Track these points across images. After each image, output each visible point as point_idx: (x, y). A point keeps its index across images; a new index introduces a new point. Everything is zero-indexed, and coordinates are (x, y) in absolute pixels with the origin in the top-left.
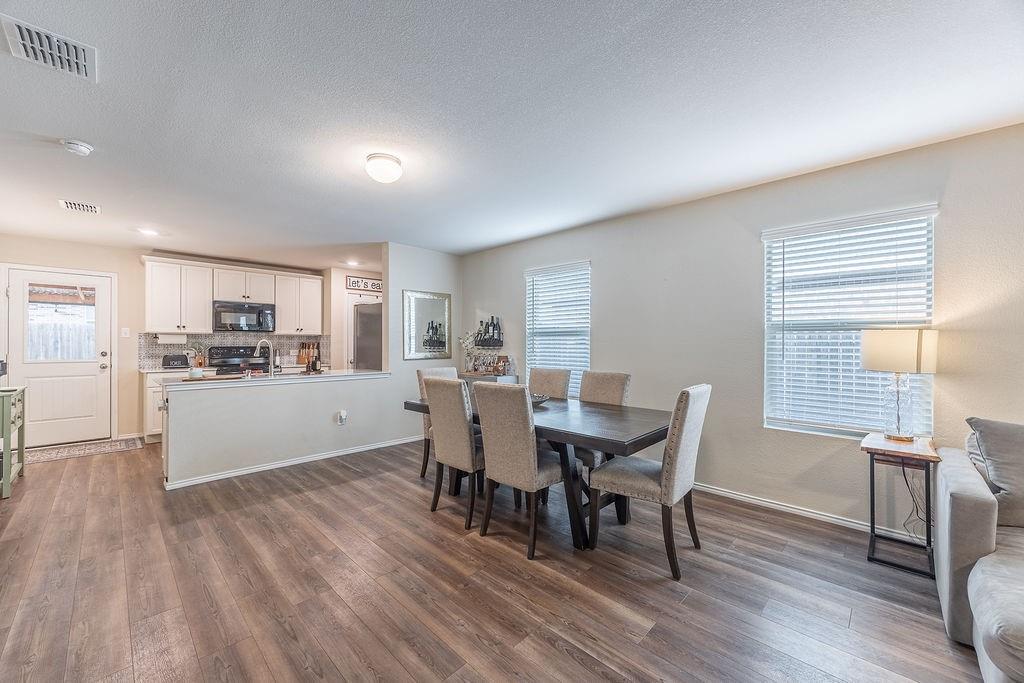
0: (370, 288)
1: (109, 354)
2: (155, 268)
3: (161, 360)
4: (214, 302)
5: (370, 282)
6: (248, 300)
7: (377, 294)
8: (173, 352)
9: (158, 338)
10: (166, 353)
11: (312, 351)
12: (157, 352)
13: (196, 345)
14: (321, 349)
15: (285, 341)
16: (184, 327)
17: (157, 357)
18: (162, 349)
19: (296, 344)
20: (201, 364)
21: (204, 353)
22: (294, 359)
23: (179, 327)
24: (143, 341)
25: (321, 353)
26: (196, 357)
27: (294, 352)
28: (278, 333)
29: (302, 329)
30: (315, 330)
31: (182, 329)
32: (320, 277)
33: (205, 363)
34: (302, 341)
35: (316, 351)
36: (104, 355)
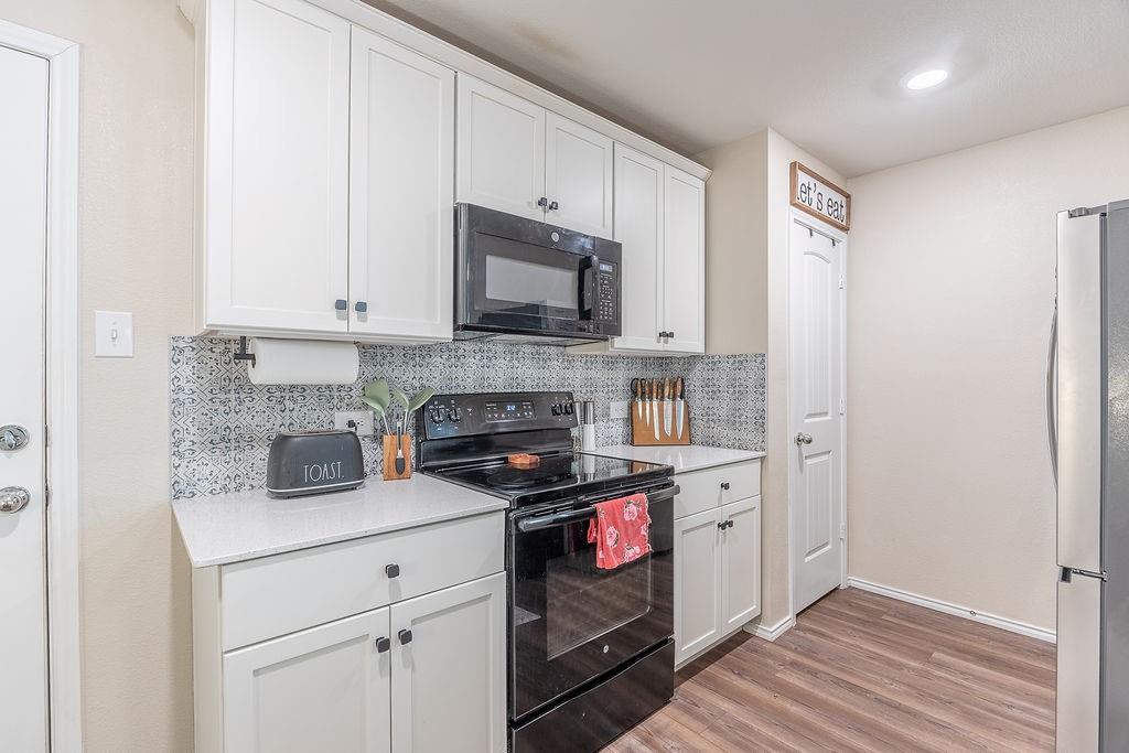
0: (824, 212)
1: (36, 438)
3: (262, 454)
4: (459, 213)
5: (828, 193)
6: (550, 218)
7: (835, 233)
8: (306, 420)
9: (253, 357)
10: (276, 424)
11: (668, 404)
12: (245, 419)
13: (382, 389)
14: (699, 400)
15: (599, 374)
16: (361, 307)
17: (244, 441)
18: (261, 403)
19: (620, 382)
20: (400, 467)
21: (406, 422)
22: (618, 430)
23: (341, 305)
24: (186, 371)
25: (696, 411)
26: (387, 439)
27: (618, 409)
28: (619, 344)
29: (671, 335)
30: (689, 341)
31: (353, 314)
32: (704, 171)
33: (411, 461)
34: (634, 374)
35: (681, 404)
36: (9, 440)
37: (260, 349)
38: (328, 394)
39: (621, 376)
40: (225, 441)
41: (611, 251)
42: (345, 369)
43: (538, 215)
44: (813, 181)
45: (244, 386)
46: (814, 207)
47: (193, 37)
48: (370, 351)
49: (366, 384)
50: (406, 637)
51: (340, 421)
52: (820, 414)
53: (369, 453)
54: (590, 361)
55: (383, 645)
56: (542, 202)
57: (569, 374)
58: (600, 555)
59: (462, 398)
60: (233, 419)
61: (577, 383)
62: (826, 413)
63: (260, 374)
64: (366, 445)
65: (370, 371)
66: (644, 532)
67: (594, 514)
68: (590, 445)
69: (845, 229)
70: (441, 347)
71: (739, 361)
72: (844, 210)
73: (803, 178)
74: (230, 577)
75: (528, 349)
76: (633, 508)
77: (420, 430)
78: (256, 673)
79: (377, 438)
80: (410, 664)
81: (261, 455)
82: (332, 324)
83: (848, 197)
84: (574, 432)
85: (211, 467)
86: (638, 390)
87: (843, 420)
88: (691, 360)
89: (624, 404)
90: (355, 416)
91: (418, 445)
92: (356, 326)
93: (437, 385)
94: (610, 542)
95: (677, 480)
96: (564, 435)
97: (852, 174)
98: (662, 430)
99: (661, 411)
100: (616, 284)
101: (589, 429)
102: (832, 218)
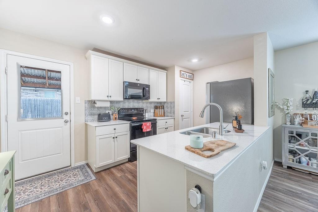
0: (188, 78)
1: (69, 114)
2: (96, 59)
4: (124, 82)
5: (188, 74)
6: (138, 82)
7: (190, 81)
8: (102, 112)
9: (96, 103)
10: (98, 112)
12: (94, 112)
13: (113, 107)
14: (166, 109)
15: (149, 105)
16: (110, 96)
17: (94, 114)
18: (96, 110)
20: (116, 118)
21: (117, 112)
22: (152, 114)
23: (108, 96)
24: (87, 105)
25: (165, 111)
26: (114, 114)
27: (152, 111)
28: (150, 100)
29: (160, 99)
30: (163, 99)
31: (109, 97)
32: (166, 71)
33: (117, 118)
34: (155, 105)
35: (163, 110)
36: (66, 114)
37: (97, 102)
38: (105, 108)
39: (153, 105)
40: (92, 114)
41: (148, 86)
42: (108, 105)
43: (136, 82)
44: (185, 73)
45: (94, 107)
46: (185, 77)
47: (87, 60)
48: (111, 102)
49: (111, 107)
50: (116, 137)
51: (107, 112)
52: (187, 112)
53: (111, 117)
54: (147, 103)
55: (114, 138)
56: (137, 80)
57: (143, 105)
58: (143, 130)
59: (125, 109)
60: (93, 111)
61: (145, 106)
62: (188, 111)
63: (96, 106)
64: (111, 115)
65: (111, 105)
66: (150, 127)
67: (142, 124)
68: (147, 116)
69: (193, 80)
70: (122, 101)
71: (171, 103)
72: (192, 77)
73: (182, 72)
74: (97, 128)
75: (136, 101)
76: (149, 124)
77: (119, 114)
78: (99, 139)
79: (112, 115)
80: (117, 141)
81: (96, 117)
82: (107, 99)
83: (193, 74)
84: (144, 114)
85: (90, 118)
86: (156, 108)
87: (192, 113)
88: (165, 102)
89: (154, 110)
90: (109, 111)
91: (118, 116)
92: (110, 99)
93: (121, 107)
94: (145, 128)
95: (157, 121)
96: (142, 115)
97: (193, 71)
98: (160, 114)
99: (160, 111)
100: (149, 91)
101: (147, 114)
102: (189, 78)
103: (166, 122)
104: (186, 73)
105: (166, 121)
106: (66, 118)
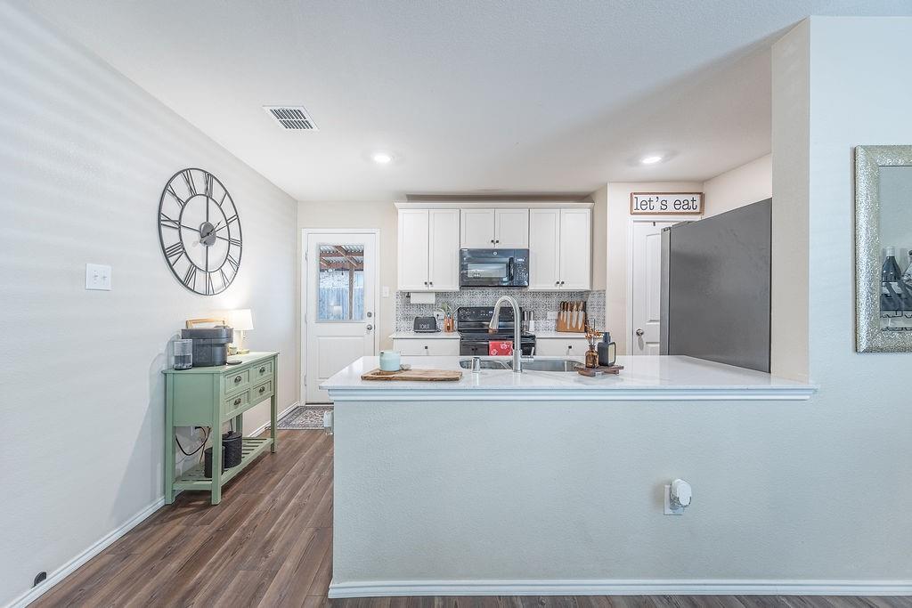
1: (373, 315)
4: (461, 251)
5: (671, 199)
6: (496, 247)
9: (410, 297)
10: (419, 314)
11: (575, 313)
13: (445, 305)
14: (589, 312)
15: (541, 300)
17: (409, 318)
19: (554, 304)
21: (452, 315)
22: (553, 324)
23: (426, 283)
24: (399, 300)
25: (589, 317)
27: (552, 315)
28: (532, 288)
32: (589, 205)
33: (453, 327)
34: (562, 300)
35: (582, 313)
36: (370, 315)
37: (412, 295)
38: (432, 306)
39: (555, 301)
40: (406, 318)
42: (431, 299)
43: (492, 246)
44: (653, 197)
45: (411, 304)
46: (658, 210)
48: (438, 294)
49: (439, 304)
51: (430, 313)
56: (493, 241)
57: (524, 299)
61: (528, 304)
65: (438, 299)
67: (489, 344)
68: (531, 329)
69: (699, 213)
72: (697, 203)
73: (643, 198)
74: (395, 341)
76: (506, 345)
81: (412, 322)
82: (425, 288)
83: (700, 193)
85: (404, 324)
86: (564, 306)
88: (587, 292)
89: (556, 313)
90: (439, 313)
92: (431, 289)
93: (460, 305)
95: (538, 340)
97: (704, 181)
98: (571, 325)
99: (572, 316)
100: (526, 265)
101: (532, 322)
102: (681, 210)
103: (570, 347)
104: (662, 197)
105: (570, 342)
106: (370, 321)
